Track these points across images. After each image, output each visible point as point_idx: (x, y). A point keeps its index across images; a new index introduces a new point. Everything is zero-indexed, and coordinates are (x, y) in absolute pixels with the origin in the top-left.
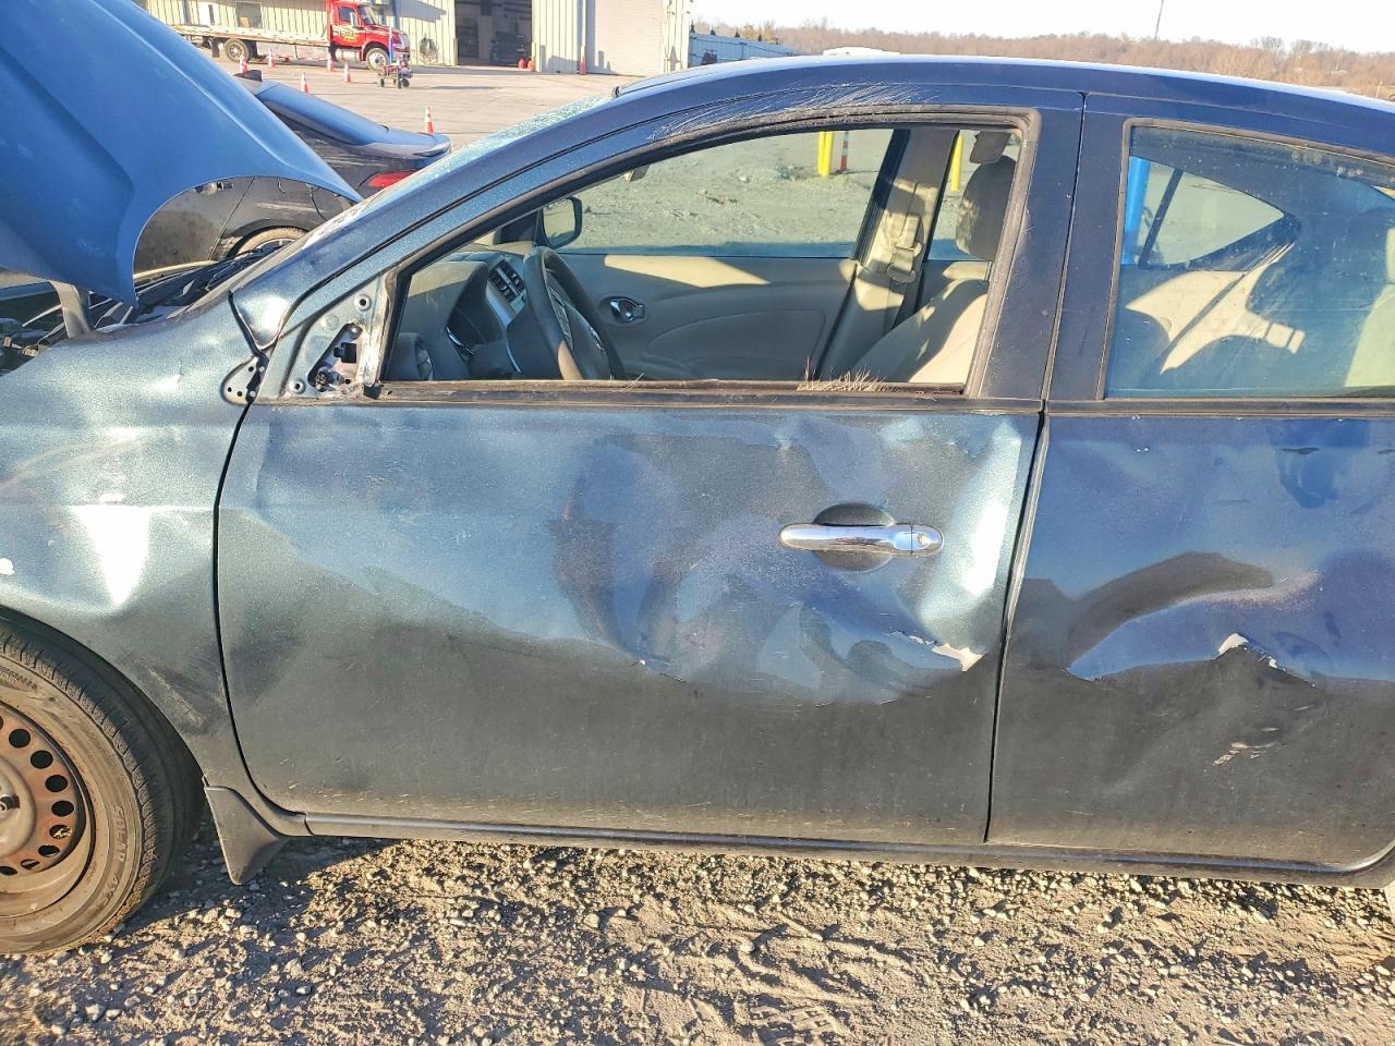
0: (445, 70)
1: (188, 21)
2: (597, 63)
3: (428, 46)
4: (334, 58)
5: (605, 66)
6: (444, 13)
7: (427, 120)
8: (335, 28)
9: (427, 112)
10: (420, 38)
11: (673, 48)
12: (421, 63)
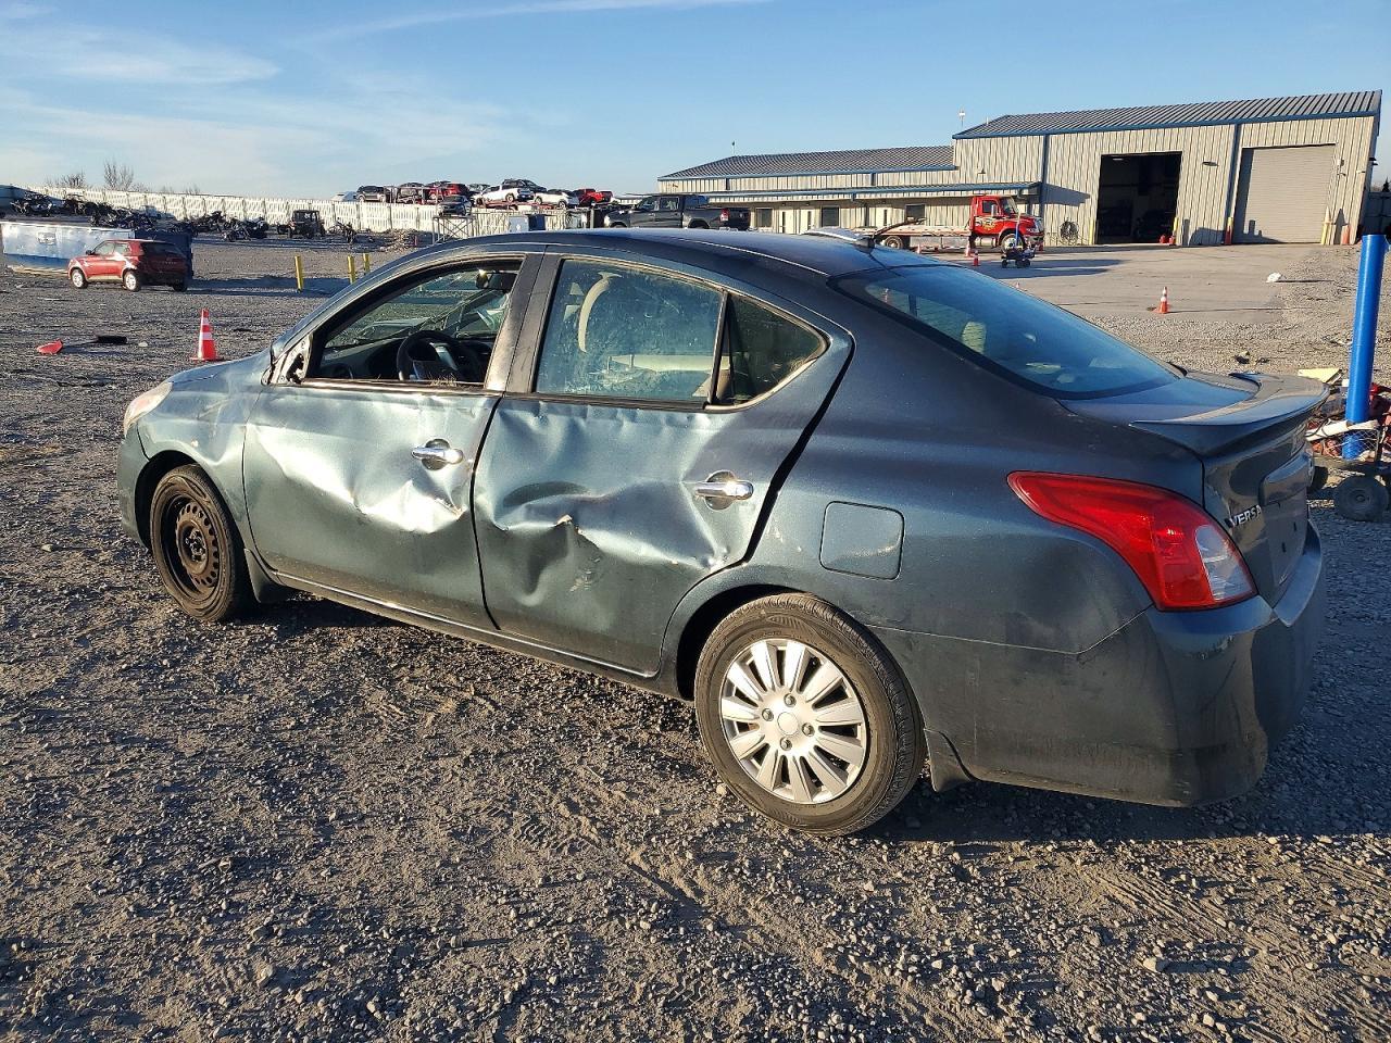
0: (1084, 248)
1: (866, 224)
2: (1246, 231)
3: (1069, 229)
4: (972, 245)
5: (1256, 233)
6: (1089, 196)
7: (1163, 299)
8: (978, 219)
9: (1164, 292)
10: (1062, 222)
11: (1341, 211)
12: (1060, 244)
